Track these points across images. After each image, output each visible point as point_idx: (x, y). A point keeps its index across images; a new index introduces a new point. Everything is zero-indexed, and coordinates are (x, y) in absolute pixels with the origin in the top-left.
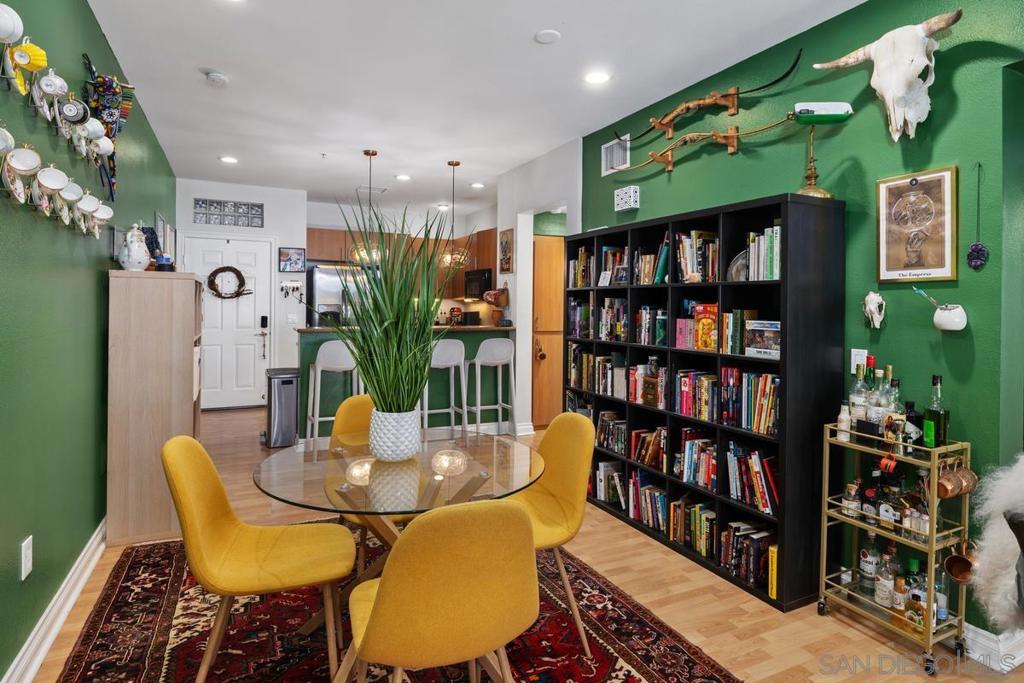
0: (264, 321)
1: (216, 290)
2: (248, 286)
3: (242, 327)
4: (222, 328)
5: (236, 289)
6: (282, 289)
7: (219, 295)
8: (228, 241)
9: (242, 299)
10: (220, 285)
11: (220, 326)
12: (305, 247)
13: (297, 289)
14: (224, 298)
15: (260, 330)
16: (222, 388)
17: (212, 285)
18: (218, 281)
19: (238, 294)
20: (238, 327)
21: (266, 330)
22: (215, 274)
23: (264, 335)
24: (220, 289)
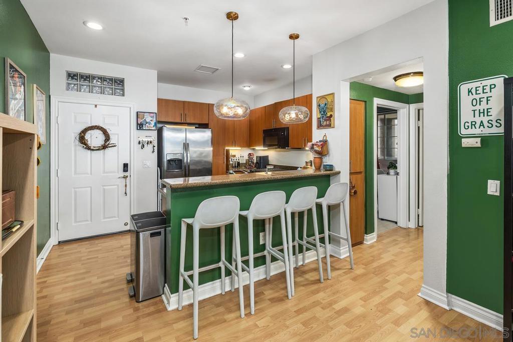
0: (126, 167)
1: (86, 144)
2: (113, 140)
3: (107, 173)
4: (91, 173)
5: (103, 143)
6: (139, 143)
7: (89, 148)
8: (96, 106)
9: (108, 151)
10: (89, 140)
11: (89, 172)
12: (156, 112)
13: (151, 142)
14: (93, 150)
15: (122, 174)
16: (91, 221)
17: (82, 139)
18: (87, 136)
19: (104, 147)
20: (104, 172)
21: (126, 174)
22: (85, 131)
23: (125, 177)
24: (89, 143)
